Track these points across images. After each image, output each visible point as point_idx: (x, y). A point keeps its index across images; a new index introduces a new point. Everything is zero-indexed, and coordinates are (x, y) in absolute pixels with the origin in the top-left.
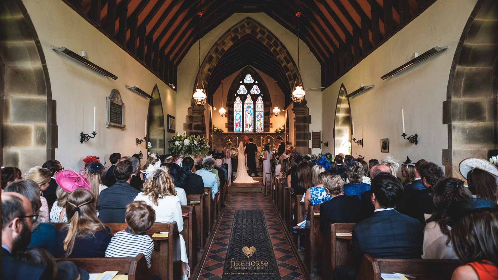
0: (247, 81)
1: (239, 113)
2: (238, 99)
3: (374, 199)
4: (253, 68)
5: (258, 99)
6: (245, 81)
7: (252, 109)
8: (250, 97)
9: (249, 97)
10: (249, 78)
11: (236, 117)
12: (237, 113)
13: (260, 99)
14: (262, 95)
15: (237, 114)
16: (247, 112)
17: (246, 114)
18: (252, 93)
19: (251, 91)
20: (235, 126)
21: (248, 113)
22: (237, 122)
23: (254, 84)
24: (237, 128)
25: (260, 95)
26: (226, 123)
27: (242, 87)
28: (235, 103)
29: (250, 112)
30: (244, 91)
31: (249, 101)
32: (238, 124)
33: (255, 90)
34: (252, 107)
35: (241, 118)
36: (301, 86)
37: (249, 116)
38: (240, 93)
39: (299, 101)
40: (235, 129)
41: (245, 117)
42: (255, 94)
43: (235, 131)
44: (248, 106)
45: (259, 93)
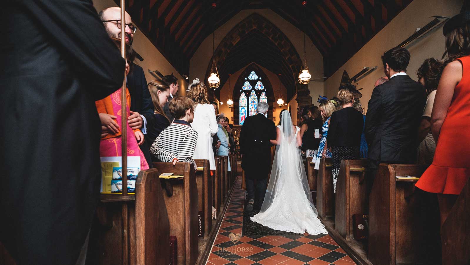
0: (251, 77)
1: (244, 107)
2: (243, 94)
3: (388, 69)
4: (257, 65)
5: (262, 95)
6: (250, 78)
7: (256, 104)
8: (255, 92)
9: (253, 92)
10: (253, 75)
11: (241, 111)
12: (242, 107)
13: (263, 94)
14: (266, 90)
15: (242, 109)
16: (252, 106)
17: (250, 109)
18: (256, 89)
19: (255, 87)
20: (240, 120)
21: (253, 108)
22: (242, 116)
23: (258, 80)
24: (242, 122)
25: (263, 91)
26: (232, 117)
27: (247, 83)
28: (240, 98)
29: (255, 106)
30: (249, 87)
31: (253, 97)
32: (243, 118)
33: (259, 86)
34: (256, 102)
35: (246, 113)
36: (307, 69)
37: (254, 111)
38: (245, 89)
39: (305, 83)
40: (240, 122)
41: (249, 111)
42: (259, 89)
43: (240, 124)
44: (252, 101)
45: (262, 89)
